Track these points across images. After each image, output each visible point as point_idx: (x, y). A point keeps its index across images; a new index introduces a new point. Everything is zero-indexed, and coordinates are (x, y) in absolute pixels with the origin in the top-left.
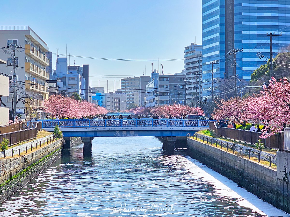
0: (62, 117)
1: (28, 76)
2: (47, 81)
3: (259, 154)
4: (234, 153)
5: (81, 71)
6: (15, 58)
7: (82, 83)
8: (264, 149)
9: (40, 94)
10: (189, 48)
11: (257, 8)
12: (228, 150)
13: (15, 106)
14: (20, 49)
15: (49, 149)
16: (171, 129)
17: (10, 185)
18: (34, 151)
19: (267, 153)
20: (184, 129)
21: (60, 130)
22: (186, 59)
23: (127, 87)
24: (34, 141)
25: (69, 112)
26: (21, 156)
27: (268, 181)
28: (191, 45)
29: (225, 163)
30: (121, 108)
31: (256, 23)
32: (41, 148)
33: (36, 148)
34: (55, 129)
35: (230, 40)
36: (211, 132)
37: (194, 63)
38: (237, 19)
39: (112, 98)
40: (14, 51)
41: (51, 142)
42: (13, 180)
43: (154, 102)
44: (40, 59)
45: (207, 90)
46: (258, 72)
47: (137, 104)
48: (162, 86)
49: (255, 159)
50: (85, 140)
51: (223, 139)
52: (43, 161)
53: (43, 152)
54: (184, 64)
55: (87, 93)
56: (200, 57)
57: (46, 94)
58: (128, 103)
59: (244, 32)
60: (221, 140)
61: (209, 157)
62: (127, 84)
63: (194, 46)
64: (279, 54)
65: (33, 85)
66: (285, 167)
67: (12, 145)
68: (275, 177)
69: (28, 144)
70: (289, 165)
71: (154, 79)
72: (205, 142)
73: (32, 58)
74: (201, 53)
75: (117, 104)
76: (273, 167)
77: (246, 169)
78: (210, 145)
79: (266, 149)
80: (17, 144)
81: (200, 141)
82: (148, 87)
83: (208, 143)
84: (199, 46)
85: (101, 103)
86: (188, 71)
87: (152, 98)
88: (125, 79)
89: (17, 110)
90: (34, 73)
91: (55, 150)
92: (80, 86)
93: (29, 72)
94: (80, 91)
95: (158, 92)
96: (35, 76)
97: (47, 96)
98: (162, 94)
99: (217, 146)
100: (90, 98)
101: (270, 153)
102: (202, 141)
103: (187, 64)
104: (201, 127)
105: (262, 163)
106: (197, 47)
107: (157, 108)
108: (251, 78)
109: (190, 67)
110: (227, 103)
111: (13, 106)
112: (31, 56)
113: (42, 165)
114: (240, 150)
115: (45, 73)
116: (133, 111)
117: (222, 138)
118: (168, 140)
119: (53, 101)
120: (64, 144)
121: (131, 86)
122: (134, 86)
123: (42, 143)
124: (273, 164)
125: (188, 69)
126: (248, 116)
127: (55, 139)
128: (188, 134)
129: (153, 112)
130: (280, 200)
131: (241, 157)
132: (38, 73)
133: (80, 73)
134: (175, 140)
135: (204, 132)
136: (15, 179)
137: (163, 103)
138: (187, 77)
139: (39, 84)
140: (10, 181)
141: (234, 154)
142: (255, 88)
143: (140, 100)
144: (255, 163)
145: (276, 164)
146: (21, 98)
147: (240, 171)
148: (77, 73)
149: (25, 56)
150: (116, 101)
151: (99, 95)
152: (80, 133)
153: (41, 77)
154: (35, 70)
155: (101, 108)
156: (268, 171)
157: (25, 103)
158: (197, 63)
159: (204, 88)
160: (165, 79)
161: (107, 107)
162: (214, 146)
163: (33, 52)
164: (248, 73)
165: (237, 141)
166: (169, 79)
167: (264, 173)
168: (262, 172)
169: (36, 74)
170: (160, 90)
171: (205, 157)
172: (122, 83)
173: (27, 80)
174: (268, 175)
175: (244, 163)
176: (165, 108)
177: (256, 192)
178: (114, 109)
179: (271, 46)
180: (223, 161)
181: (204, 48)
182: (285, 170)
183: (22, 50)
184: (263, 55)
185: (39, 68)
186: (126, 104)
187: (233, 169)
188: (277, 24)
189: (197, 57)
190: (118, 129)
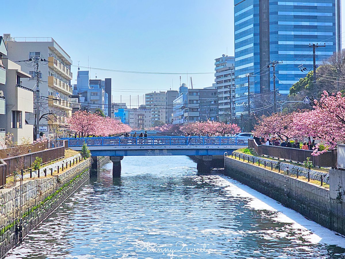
0: (87, 135)
1: (51, 91)
2: (69, 96)
3: (309, 173)
4: (279, 172)
5: (103, 85)
6: (38, 71)
7: (104, 98)
8: (312, 167)
9: (63, 110)
10: (220, 60)
11: (293, 16)
12: (272, 169)
13: (38, 123)
14: (44, 62)
15: (79, 169)
16: (206, 147)
17: (45, 207)
18: (65, 171)
19: (316, 172)
20: (221, 147)
21: (88, 149)
22: (217, 72)
23: (152, 102)
24: (64, 160)
25: (96, 129)
26: (53, 176)
27: (320, 201)
28: (222, 57)
29: (269, 183)
30: (146, 126)
31: (293, 33)
32: (72, 168)
33: (67, 168)
34: (82, 147)
35: (265, 52)
36: (251, 150)
37: (226, 76)
38: (272, 28)
39: (136, 114)
40: (37, 64)
41: (80, 162)
42: (47, 201)
43: (183, 119)
44: (63, 72)
45: (240, 105)
46: (297, 86)
47: (163, 121)
48: (191, 102)
49: (304, 178)
50: (115, 160)
51: (266, 157)
52: (74, 182)
53: (73, 172)
54: (215, 78)
55: (109, 108)
56: (232, 69)
57: (68, 110)
58: (153, 120)
59: (280, 43)
60: (263, 158)
61: (251, 177)
62: (152, 99)
63: (225, 58)
64: (320, 66)
65: (56, 101)
66: (338, 185)
67: (43, 165)
68: (328, 196)
69: (59, 163)
70: (343, 183)
71: (182, 94)
72: (246, 161)
73: (55, 71)
74: (233, 65)
75: (141, 121)
76: (325, 186)
77: (294, 189)
78: (251, 164)
79: (314, 167)
80: (47, 163)
81: (240, 160)
82: (176, 102)
83: (249, 162)
84: (231, 58)
85: (124, 120)
86: (219, 85)
87: (180, 115)
88: (150, 94)
89: (40, 128)
90: (58, 88)
91: (84, 170)
92: (103, 101)
93: (52, 86)
94: (103, 106)
95: (187, 108)
96: (58, 90)
97: (70, 112)
98: (192, 110)
99: (259, 165)
100: (113, 115)
101: (320, 171)
102: (242, 160)
103: (218, 77)
104: (239, 145)
105: (312, 182)
106: (228, 59)
107: (187, 125)
108: (290, 92)
109: (221, 81)
110: (269, 119)
111: (35, 123)
112: (54, 69)
113: (72, 187)
114: (287, 169)
115: (68, 87)
116: (160, 128)
117: (263, 156)
118: (204, 160)
119: (78, 117)
120: (92, 164)
121: (156, 101)
122: (160, 101)
123: (72, 162)
124: (324, 183)
125: (219, 82)
126: (292, 132)
127: (83, 159)
128: (226, 152)
129: (183, 129)
130: (333, 220)
131: (288, 176)
132: (62, 88)
133: (102, 87)
134: (211, 160)
135: (243, 151)
136: (49, 200)
137: (193, 119)
138: (219, 91)
139: (62, 99)
140: (45, 202)
141: (280, 174)
142: (294, 103)
143: (166, 117)
144: (305, 183)
145: (327, 184)
146: (45, 115)
147: (287, 191)
148: (99, 87)
149: (48, 69)
150: (140, 118)
151: (121, 111)
152: (109, 152)
153: (64, 92)
154: (58, 84)
155: (125, 125)
156: (320, 190)
157: (48, 120)
158: (229, 76)
159: (237, 104)
160: (195, 94)
161: (131, 124)
162: (256, 165)
163: (57, 65)
164: (286, 87)
165: (281, 159)
166: (199, 93)
167: (315, 192)
168: (313, 192)
169: (60, 89)
170: (189, 106)
171: (245, 177)
172: (147, 98)
173: (50, 95)
174: (319, 195)
175: (291, 182)
176: (197, 125)
177: (306, 213)
178: (138, 126)
179: (314, 58)
180: (267, 181)
181: (237, 60)
182: (339, 188)
183: (46, 63)
184: (305, 67)
185: (62, 82)
186: (151, 121)
187: (278, 189)
188: (316, 34)
189: (229, 70)
190: (151, 147)
